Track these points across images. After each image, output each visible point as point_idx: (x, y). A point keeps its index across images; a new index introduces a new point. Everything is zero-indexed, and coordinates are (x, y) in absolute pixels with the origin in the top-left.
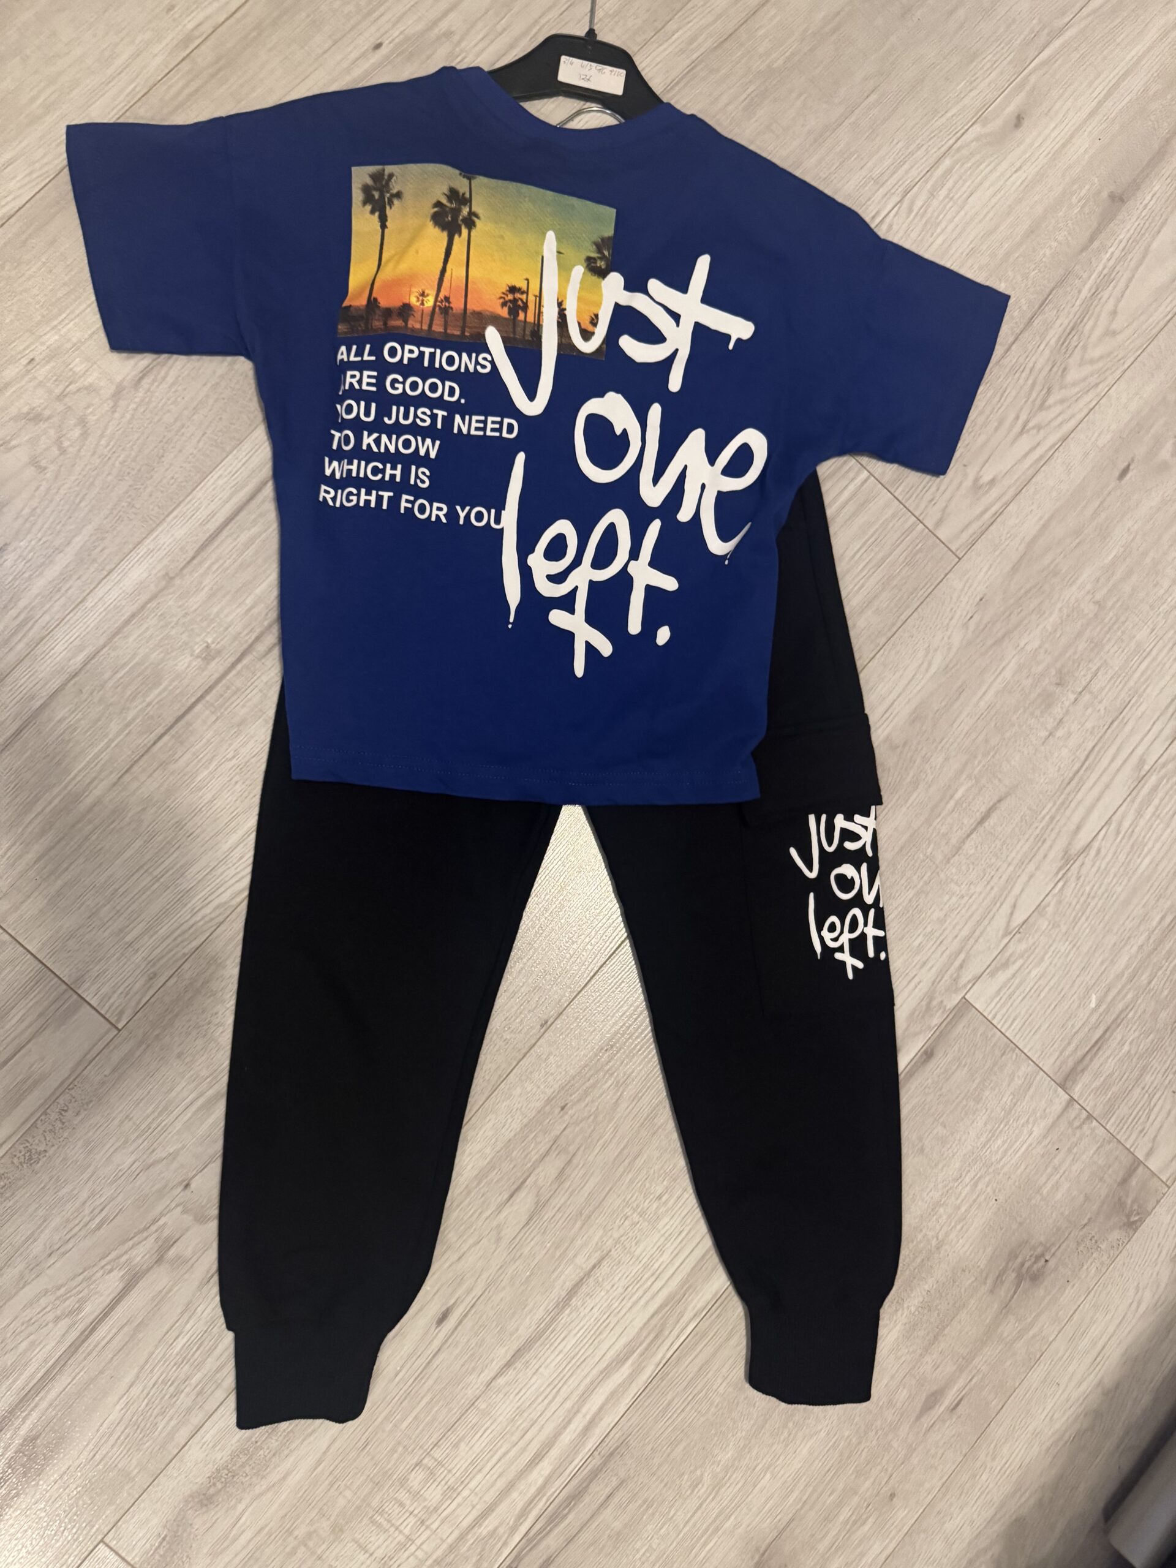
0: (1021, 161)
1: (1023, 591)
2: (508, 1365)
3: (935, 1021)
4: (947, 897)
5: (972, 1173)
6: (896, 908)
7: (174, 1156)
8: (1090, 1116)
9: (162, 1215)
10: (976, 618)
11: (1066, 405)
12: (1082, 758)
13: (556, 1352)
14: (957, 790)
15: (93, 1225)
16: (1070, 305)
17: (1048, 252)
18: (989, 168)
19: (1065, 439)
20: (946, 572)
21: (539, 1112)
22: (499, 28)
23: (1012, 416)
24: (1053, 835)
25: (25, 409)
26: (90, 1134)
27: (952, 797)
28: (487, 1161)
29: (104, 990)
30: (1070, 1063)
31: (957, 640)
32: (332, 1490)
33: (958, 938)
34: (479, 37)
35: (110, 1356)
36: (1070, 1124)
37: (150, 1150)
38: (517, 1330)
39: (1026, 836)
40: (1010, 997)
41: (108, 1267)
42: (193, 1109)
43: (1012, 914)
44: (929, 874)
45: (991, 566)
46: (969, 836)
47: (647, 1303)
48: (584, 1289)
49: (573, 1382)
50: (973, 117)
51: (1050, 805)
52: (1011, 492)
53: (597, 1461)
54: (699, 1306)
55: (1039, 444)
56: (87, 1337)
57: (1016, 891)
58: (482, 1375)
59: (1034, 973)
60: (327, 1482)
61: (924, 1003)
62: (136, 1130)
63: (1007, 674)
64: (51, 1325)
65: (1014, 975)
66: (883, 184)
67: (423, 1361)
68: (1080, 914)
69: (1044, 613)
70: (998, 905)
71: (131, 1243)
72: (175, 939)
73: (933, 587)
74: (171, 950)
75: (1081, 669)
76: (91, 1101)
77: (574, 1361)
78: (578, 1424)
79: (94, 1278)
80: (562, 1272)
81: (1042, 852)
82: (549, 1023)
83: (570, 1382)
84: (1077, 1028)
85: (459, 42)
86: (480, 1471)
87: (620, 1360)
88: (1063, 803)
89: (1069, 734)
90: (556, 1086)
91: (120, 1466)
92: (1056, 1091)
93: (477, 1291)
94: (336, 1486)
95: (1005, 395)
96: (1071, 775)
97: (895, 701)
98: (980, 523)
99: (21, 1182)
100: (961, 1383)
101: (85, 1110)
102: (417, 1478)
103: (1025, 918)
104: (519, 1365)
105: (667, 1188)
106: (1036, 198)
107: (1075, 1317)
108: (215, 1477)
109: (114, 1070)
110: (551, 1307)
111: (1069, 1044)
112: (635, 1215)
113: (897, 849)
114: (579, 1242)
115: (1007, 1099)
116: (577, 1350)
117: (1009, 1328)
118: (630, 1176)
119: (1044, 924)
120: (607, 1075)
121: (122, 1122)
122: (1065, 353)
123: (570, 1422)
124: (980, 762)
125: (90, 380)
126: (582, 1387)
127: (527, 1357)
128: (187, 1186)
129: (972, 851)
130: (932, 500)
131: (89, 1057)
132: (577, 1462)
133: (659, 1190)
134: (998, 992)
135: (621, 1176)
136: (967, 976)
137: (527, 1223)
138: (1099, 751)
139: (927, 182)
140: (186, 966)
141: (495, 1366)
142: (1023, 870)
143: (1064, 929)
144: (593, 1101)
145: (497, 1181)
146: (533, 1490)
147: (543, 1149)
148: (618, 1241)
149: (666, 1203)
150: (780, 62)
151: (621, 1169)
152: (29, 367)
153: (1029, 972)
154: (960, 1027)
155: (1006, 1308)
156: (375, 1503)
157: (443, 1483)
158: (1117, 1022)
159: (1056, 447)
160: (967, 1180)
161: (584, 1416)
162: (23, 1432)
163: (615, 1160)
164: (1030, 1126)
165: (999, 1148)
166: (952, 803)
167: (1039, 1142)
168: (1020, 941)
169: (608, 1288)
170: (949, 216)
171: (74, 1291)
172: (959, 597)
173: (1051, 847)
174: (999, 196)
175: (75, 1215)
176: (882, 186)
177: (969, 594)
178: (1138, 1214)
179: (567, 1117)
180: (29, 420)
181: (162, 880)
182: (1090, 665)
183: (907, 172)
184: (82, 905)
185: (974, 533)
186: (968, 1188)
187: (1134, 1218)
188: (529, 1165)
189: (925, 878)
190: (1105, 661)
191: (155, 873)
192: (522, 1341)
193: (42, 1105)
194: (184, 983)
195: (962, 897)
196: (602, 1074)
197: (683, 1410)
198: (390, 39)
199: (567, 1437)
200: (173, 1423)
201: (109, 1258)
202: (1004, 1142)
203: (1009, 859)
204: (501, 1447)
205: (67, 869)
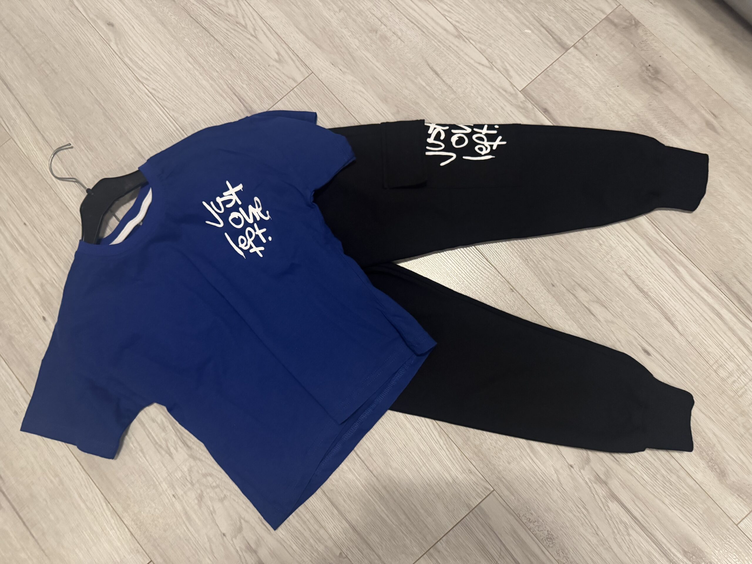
0: (129, 25)
1: (331, 45)
2: (672, 323)
3: (530, 106)
4: (472, 94)
5: (604, 96)
6: (474, 119)
7: (556, 471)
8: (583, 38)
9: (584, 480)
10: (341, 67)
11: (245, 16)
12: (412, 25)
13: (669, 301)
14: (422, 85)
15: (585, 512)
16: (199, 9)
17: (173, 17)
18: (131, 40)
19: (262, 18)
20: (318, 79)
21: (554, 297)
22: (42, 261)
23: (248, 41)
24: (447, 42)
25: (196, 501)
26: (542, 509)
27: (424, 87)
28: (575, 325)
29: (474, 495)
30: (556, 45)
31: (351, 78)
32: (724, 413)
33: (492, 91)
34: (45, 271)
35: (649, 511)
36: (585, 48)
37: (553, 482)
38: (656, 318)
39: (447, 54)
40: (522, 70)
41: (606, 508)
42: (535, 459)
43: (483, 65)
44: (460, 102)
45: (317, 58)
46: (444, 81)
47: (650, 255)
48: (640, 285)
49: (685, 295)
50: (107, 45)
51: (433, 42)
52: (284, 46)
53: (723, 287)
54: (654, 231)
55: (263, 30)
56: (638, 521)
57: (472, 62)
58: (676, 337)
59: (512, 58)
60: (720, 415)
61: (521, 110)
62: (542, 487)
63: (369, 55)
64: (631, 538)
65: (512, 67)
66: (133, 90)
67: (666, 364)
68: (486, 33)
69: (342, 35)
70: (477, 71)
71: (596, 496)
72: (454, 459)
73: (325, 87)
74: (458, 461)
75: (370, 21)
76: (526, 507)
77: (674, 293)
78: (705, 294)
79: (611, 515)
80: (631, 294)
81: (455, 48)
82: (512, 288)
83: (684, 296)
84: (540, 41)
85: (46, 280)
86: (722, 343)
87: (676, 271)
88: (433, 36)
89: (401, 30)
90: (542, 288)
91: (701, 513)
92: (569, 53)
93: (636, 335)
94: (722, 412)
95: (237, 43)
96: (420, 31)
97: (376, 109)
98: (297, 61)
99: (561, 544)
100: (703, 112)
101: (530, 510)
102: (723, 373)
103: (485, 59)
104: (673, 319)
105: (597, 241)
106: (147, 20)
107: (678, 55)
108: (712, 468)
109: (513, 495)
110: (647, 301)
111: (547, 45)
112: (608, 257)
113: (446, 116)
114: (618, 285)
115: (570, 77)
116: (668, 290)
117: (679, 87)
118: (589, 257)
119: (489, 51)
120: (540, 263)
121: (538, 494)
122: (221, 14)
123: (702, 298)
124: (410, 73)
125: (186, 469)
126: (687, 291)
127: (670, 315)
128: (571, 466)
129: (451, 81)
130: (284, 83)
131: (505, 505)
132: (722, 296)
133: (597, 244)
134: (519, 75)
135: (588, 261)
136: (510, 89)
137: (606, 308)
138: (410, 16)
139: (134, 70)
140: (467, 455)
141: (672, 330)
142: (463, 57)
143: (492, 41)
144: (551, 271)
145: (585, 320)
146: (734, 319)
147: (572, 297)
148: (619, 266)
149: (603, 242)
150: (71, 133)
151: (585, 261)
152: (176, 497)
153: (511, 60)
154: (534, 95)
155: (670, 87)
156: (732, 394)
157: (726, 361)
158: (539, 21)
159: (265, 23)
160: (607, 99)
161: (701, 291)
162: (680, 556)
163: (580, 263)
164: (584, 67)
165: (593, 83)
166: (427, 87)
167: (593, 63)
168: (496, 62)
169: (640, 273)
170: (151, 61)
171: (616, 525)
172: (330, 75)
173: (453, 43)
174: (144, 37)
175: (579, 520)
176: (134, 91)
177: (329, 69)
178: (631, 20)
179: (558, 284)
180: (201, 500)
181: (425, 462)
182: (369, 17)
183: (129, 79)
184: (433, 501)
185: (301, 64)
186: (611, 99)
187: (633, 22)
188: (578, 304)
189: (462, 103)
190: (368, 9)
191: (421, 464)
192: (662, 316)
193: (525, 530)
194: (475, 457)
195: (472, 87)
196: (539, 266)
197: (703, 244)
198: (41, 312)
199: (710, 300)
200: (684, 485)
201: (602, 507)
202: (591, 80)
203: (457, 63)
204: (712, 332)
205: (415, 506)
